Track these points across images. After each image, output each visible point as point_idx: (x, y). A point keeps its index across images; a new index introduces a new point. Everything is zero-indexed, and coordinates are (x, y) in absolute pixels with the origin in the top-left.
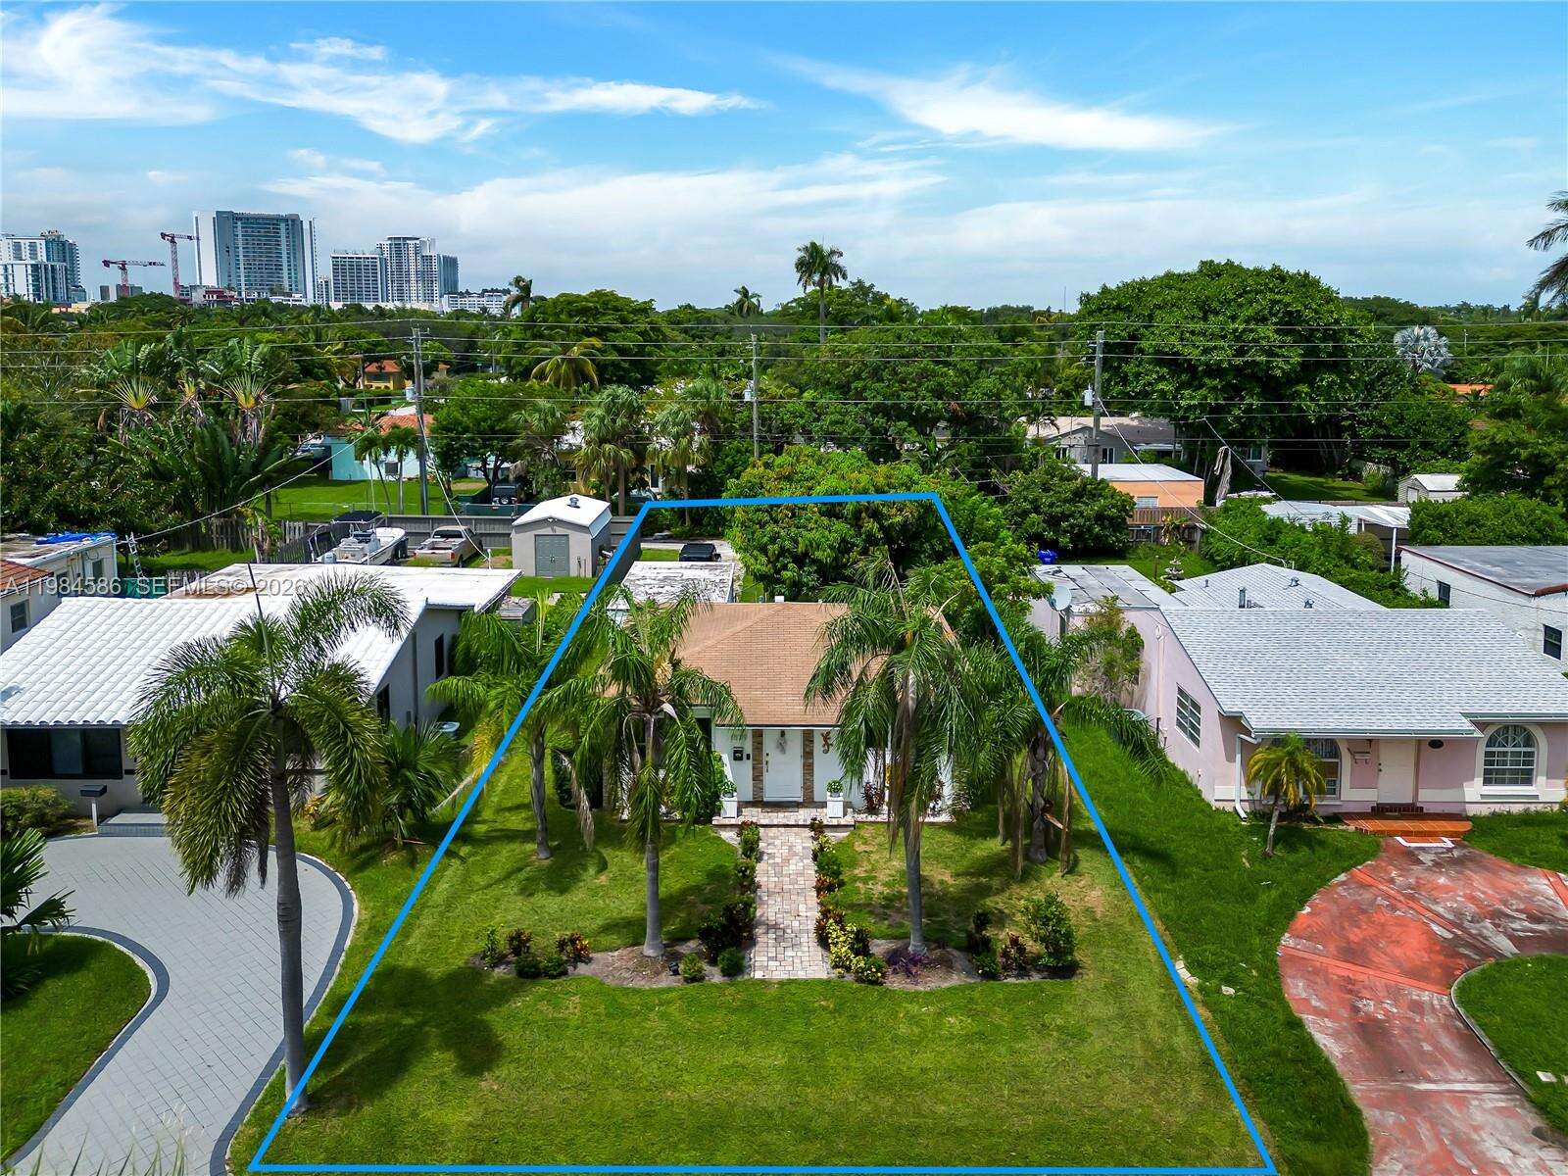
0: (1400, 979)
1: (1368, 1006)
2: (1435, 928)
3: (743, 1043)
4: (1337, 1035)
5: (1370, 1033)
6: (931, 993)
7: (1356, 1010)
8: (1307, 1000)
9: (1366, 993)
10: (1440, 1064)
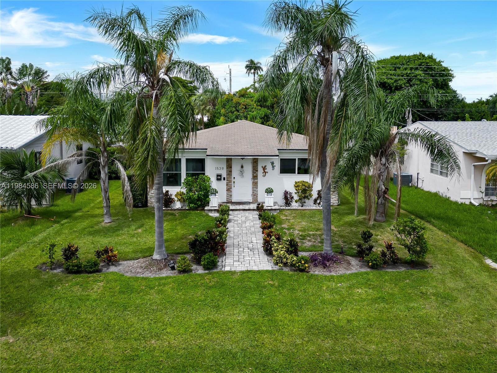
3: (215, 307)
6: (341, 276)
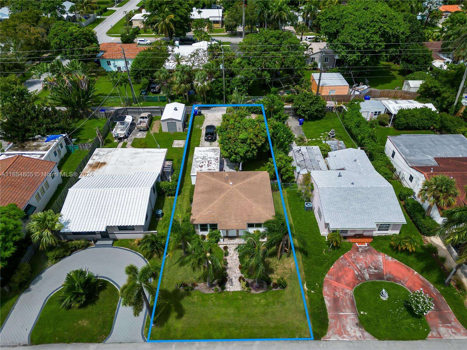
0: (344, 286)
1: (337, 294)
2: (356, 272)
3: (226, 307)
4: (329, 301)
5: (336, 300)
6: (259, 294)
7: (334, 294)
8: (326, 292)
9: (337, 290)
10: (345, 308)
